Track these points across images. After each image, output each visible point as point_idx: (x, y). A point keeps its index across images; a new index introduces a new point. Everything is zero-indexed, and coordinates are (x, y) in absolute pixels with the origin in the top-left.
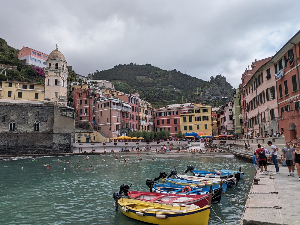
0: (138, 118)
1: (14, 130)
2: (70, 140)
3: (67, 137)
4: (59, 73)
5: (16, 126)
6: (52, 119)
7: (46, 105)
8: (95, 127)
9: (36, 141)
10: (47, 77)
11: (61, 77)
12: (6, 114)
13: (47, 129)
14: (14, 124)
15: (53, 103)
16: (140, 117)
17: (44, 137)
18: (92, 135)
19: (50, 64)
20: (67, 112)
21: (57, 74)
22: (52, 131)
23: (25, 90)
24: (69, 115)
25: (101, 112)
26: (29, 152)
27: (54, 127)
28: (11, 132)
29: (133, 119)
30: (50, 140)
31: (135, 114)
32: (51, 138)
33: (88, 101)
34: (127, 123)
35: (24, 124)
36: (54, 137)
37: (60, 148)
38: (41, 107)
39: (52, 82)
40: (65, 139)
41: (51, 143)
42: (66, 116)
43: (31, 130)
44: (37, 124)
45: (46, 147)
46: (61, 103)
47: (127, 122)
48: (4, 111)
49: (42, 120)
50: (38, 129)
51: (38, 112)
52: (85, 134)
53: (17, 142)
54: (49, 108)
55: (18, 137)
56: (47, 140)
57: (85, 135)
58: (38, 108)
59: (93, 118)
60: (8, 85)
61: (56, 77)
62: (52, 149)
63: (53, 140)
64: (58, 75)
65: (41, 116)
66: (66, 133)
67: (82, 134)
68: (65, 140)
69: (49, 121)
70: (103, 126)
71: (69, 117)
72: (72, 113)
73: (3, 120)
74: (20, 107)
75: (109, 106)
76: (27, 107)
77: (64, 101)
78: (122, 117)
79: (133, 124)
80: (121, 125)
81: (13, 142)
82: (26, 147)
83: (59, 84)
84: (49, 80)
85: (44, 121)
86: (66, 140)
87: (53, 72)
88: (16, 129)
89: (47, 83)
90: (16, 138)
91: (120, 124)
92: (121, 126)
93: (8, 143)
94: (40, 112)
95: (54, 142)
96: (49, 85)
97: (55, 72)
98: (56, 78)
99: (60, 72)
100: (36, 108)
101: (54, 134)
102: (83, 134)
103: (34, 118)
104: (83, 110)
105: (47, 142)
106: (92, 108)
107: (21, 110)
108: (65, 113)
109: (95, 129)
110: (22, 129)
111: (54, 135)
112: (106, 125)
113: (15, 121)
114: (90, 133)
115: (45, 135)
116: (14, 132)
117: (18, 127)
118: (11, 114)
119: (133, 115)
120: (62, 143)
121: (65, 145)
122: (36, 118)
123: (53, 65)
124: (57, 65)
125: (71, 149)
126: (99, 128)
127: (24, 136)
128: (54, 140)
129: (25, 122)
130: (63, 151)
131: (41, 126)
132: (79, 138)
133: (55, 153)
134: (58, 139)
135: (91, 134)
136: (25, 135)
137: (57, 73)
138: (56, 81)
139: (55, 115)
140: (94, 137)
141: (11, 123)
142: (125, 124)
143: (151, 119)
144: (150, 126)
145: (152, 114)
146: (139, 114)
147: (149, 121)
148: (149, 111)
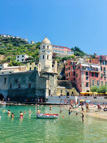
4: (45, 51)
11: (46, 54)
14: (20, 84)
22: (35, 88)
24: (46, 77)
27: (36, 85)
36: (36, 91)
43: (27, 87)
44: (30, 83)
46: (46, 69)
47: (97, 80)
50: (30, 87)
51: (30, 76)
53: (20, 94)
56: (32, 93)
57: (66, 91)
59: (73, 79)
60: (30, 64)
61: (43, 54)
63: (35, 94)
65: (32, 79)
66: (42, 88)
73: (16, 82)
78: (91, 76)
80: (90, 82)
84: (40, 57)
85: (33, 82)
86: (43, 93)
87: (42, 51)
88: (21, 87)
93: (16, 95)
103: (28, 80)
104: (68, 73)
107: (23, 76)
108: (44, 76)
114: (69, 89)
118: (19, 78)
124: (44, 47)
129: (24, 83)
131: (32, 85)
132: (61, 92)
134: (38, 93)
136: (24, 90)
140: (73, 92)
142: (95, 82)
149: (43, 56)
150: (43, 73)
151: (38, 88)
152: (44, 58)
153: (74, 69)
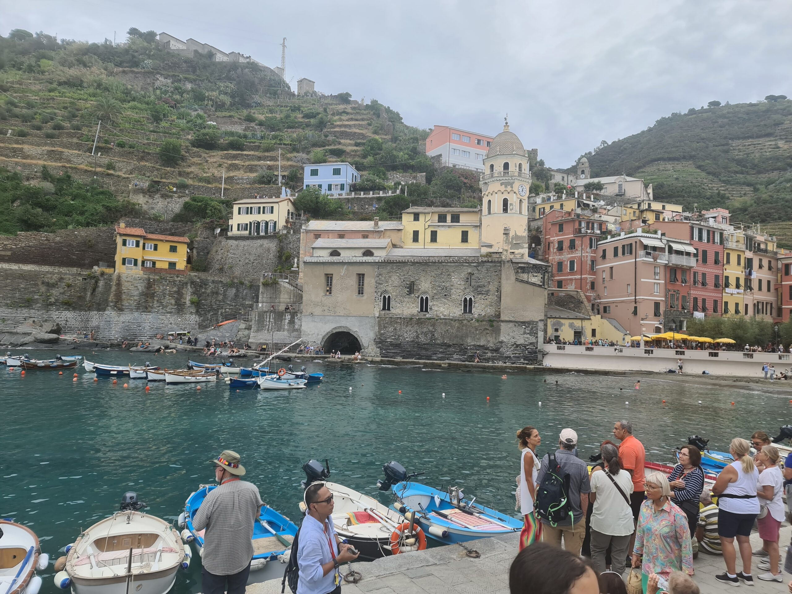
0: (722, 282)
1: (426, 311)
2: (537, 337)
3: (529, 329)
4: (511, 184)
5: (430, 303)
6: (499, 290)
7: (486, 259)
8: (596, 306)
9: (467, 336)
10: (485, 196)
11: (515, 193)
12: (412, 279)
13: (489, 311)
14: (427, 298)
15: (499, 253)
16: (727, 278)
17: (483, 328)
18: (588, 327)
19: (492, 166)
20: (528, 273)
21: (506, 187)
22: (499, 316)
23: (443, 226)
24: (534, 280)
25: (611, 268)
26: (455, 356)
27: (502, 308)
28: (421, 315)
29: (704, 284)
30: (494, 335)
31: (711, 270)
32: (497, 331)
33: (578, 243)
34: (684, 297)
35: (445, 299)
36: (502, 328)
37: (516, 354)
38: (475, 264)
39: (497, 206)
40: (525, 333)
41: (497, 341)
42: (527, 282)
43: (457, 311)
44: (468, 299)
45: (487, 349)
46: (516, 251)
47: (683, 293)
48: (410, 273)
49: (479, 290)
50: (470, 311)
51: (470, 273)
52: (571, 321)
53: (434, 335)
54: (491, 264)
55: (434, 325)
56: (487, 333)
57: (571, 326)
58: (470, 266)
59: (590, 284)
60: (412, 216)
61: (506, 193)
62: (498, 353)
63: (499, 336)
64: (509, 188)
65: (475, 284)
66: (527, 319)
67: (563, 321)
68: (525, 336)
69: (491, 293)
70: (615, 304)
71: (534, 284)
72: (540, 276)
73: (408, 291)
74: (437, 264)
75: (631, 253)
76: (449, 264)
77: (523, 248)
78: (668, 281)
79: (704, 300)
80: (666, 302)
81: (426, 334)
82: (450, 346)
83: (511, 210)
84: (490, 201)
85: (482, 294)
86: (528, 336)
87: (499, 183)
88: (431, 309)
89: (487, 210)
90: (431, 328)
91: (662, 301)
92: (666, 305)
93: (417, 337)
94: (473, 274)
95: (502, 338)
96: (489, 213)
97: (501, 184)
98: (506, 196)
99: (514, 182)
100: (467, 266)
101: (503, 321)
102: (566, 322)
103: (462, 288)
104: (566, 263)
105: (489, 339)
106: (589, 258)
107: (439, 272)
108: (525, 276)
109: (596, 311)
110: (442, 309)
111: (502, 324)
112: (622, 302)
113: (429, 294)
114: (582, 319)
115: (484, 323)
116: (427, 316)
117: (434, 305)
118: (421, 279)
119: (704, 275)
120: (518, 343)
121: (525, 347)
122: (466, 286)
123: (499, 168)
124: (506, 166)
125: (540, 357)
126: (605, 308)
127: (446, 324)
128: (502, 335)
129: (445, 295)
130: (522, 359)
131: (476, 305)
132: (556, 330)
133: (505, 363)
134: (511, 334)
135: (586, 323)
136: (447, 321)
137: (506, 184)
138: (505, 202)
139: (503, 282)
140: (594, 331)
141: (422, 298)
142: (678, 299)
143: (769, 282)
144: (763, 303)
145: (770, 268)
146: (726, 270)
147: (760, 289)
148: (761, 260)
150: (520, 265)
151: (512, 319)
153: (591, 247)
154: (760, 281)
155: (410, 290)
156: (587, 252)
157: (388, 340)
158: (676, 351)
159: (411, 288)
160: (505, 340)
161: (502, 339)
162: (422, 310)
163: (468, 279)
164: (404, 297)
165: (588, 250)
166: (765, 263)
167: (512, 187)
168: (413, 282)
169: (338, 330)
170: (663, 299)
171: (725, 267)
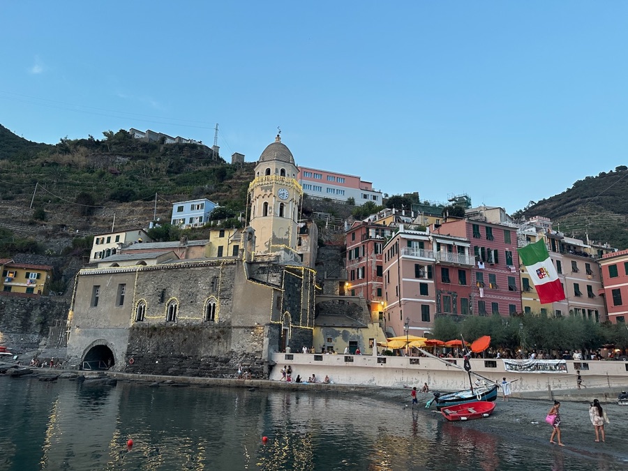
0: (519, 285)
1: (174, 321)
2: (263, 345)
3: (257, 335)
4: (271, 188)
5: (177, 312)
11: (274, 196)
12: (164, 287)
14: (176, 306)
16: (526, 280)
18: (365, 336)
19: (258, 174)
20: (268, 273)
24: (273, 280)
25: (389, 271)
28: (169, 325)
30: (225, 344)
31: (502, 272)
32: (228, 339)
34: (464, 300)
35: (191, 305)
36: (233, 335)
38: (219, 267)
39: (258, 210)
40: (253, 340)
41: (228, 351)
42: (266, 283)
43: (200, 319)
44: (212, 305)
45: (217, 360)
46: (273, 254)
47: (462, 295)
48: (163, 280)
49: (221, 295)
50: (213, 318)
51: (215, 277)
52: (345, 330)
53: (172, 346)
56: (219, 342)
57: (346, 335)
58: (215, 269)
59: (375, 291)
60: (218, 233)
61: (265, 197)
62: (227, 365)
63: (230, 344)
64: (268, 192)
65: (219, 288)
66: (254, 324)
67: (336, 330)
68: (254, 344)
70: (391, 310)
72: (279, 276)
73: (159, 300)
74: (186, 269)
75: (397, 253)
76: (196, 269)
78: (438, 281)
79: (494, 305)
80: (438, 305)
82: (185, 358)
83: (269, 213)
85: (225, 298)
86: (256, 343)
88: (178, 317)
89: (253, 215)
91: (432, 304)
92: (439, 309)
94: (218, 278)
97: (262, 189)
98: (266, 200)
99: (273, 186)
100: (212, 270)
101: (234, 327)
103: (207, 293)
105: (220, 348)
106: (374, 264)
107: (188, 277)
108: (263, 277)
110: (186, 317)
111: (233, 331)
112: (395, 306)
113: (177, 301)
114: (358, 327)
116: (174, 325)
117: (180, 313)
118: (171, 286)
119: (492, 276)
120: (247, 352)
121: (253, 357)
122: (211, 291)
123: (262, 174)
124: (268, 171)
125: (265, 368)
128: (232, 344)
129: (191, 302)
131: (218, 311)
132: (330, 340)
134: (240, 342)
135: (363, 332)
137: (267, 188)
139: (236, 282)
141: (172, 306)
142: (455, 302)
143: (589, 288)
144: (584, 311)
145: (589, 272)
146: (523, 271)
147: (577, 294)
148: (574, 264)
149: (266, 204)
150: (261, 265)
151: (241, 324)
152: (265, 214)
153: (376, 252)
154: (576, 286)
155: (162, 298)
156: (372, 258)
157: (133, 353)
158: (411, 360)
159: (163, 297)
160: (235, 350)
161: (232, 348)
162: (170, 320)
163: (213, 283)
164: (156, 306)
165: (373, 255)
166: (581, 265)
167: (271, 191)
168: (165, 289)
169: (97, 344)
170: (434, 301)
171: (522, 268)
